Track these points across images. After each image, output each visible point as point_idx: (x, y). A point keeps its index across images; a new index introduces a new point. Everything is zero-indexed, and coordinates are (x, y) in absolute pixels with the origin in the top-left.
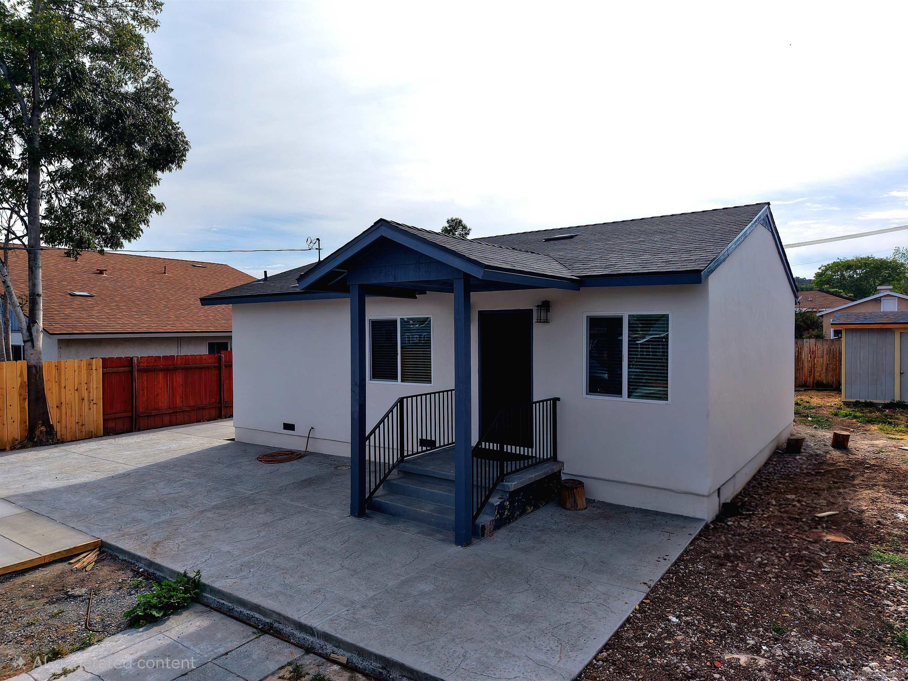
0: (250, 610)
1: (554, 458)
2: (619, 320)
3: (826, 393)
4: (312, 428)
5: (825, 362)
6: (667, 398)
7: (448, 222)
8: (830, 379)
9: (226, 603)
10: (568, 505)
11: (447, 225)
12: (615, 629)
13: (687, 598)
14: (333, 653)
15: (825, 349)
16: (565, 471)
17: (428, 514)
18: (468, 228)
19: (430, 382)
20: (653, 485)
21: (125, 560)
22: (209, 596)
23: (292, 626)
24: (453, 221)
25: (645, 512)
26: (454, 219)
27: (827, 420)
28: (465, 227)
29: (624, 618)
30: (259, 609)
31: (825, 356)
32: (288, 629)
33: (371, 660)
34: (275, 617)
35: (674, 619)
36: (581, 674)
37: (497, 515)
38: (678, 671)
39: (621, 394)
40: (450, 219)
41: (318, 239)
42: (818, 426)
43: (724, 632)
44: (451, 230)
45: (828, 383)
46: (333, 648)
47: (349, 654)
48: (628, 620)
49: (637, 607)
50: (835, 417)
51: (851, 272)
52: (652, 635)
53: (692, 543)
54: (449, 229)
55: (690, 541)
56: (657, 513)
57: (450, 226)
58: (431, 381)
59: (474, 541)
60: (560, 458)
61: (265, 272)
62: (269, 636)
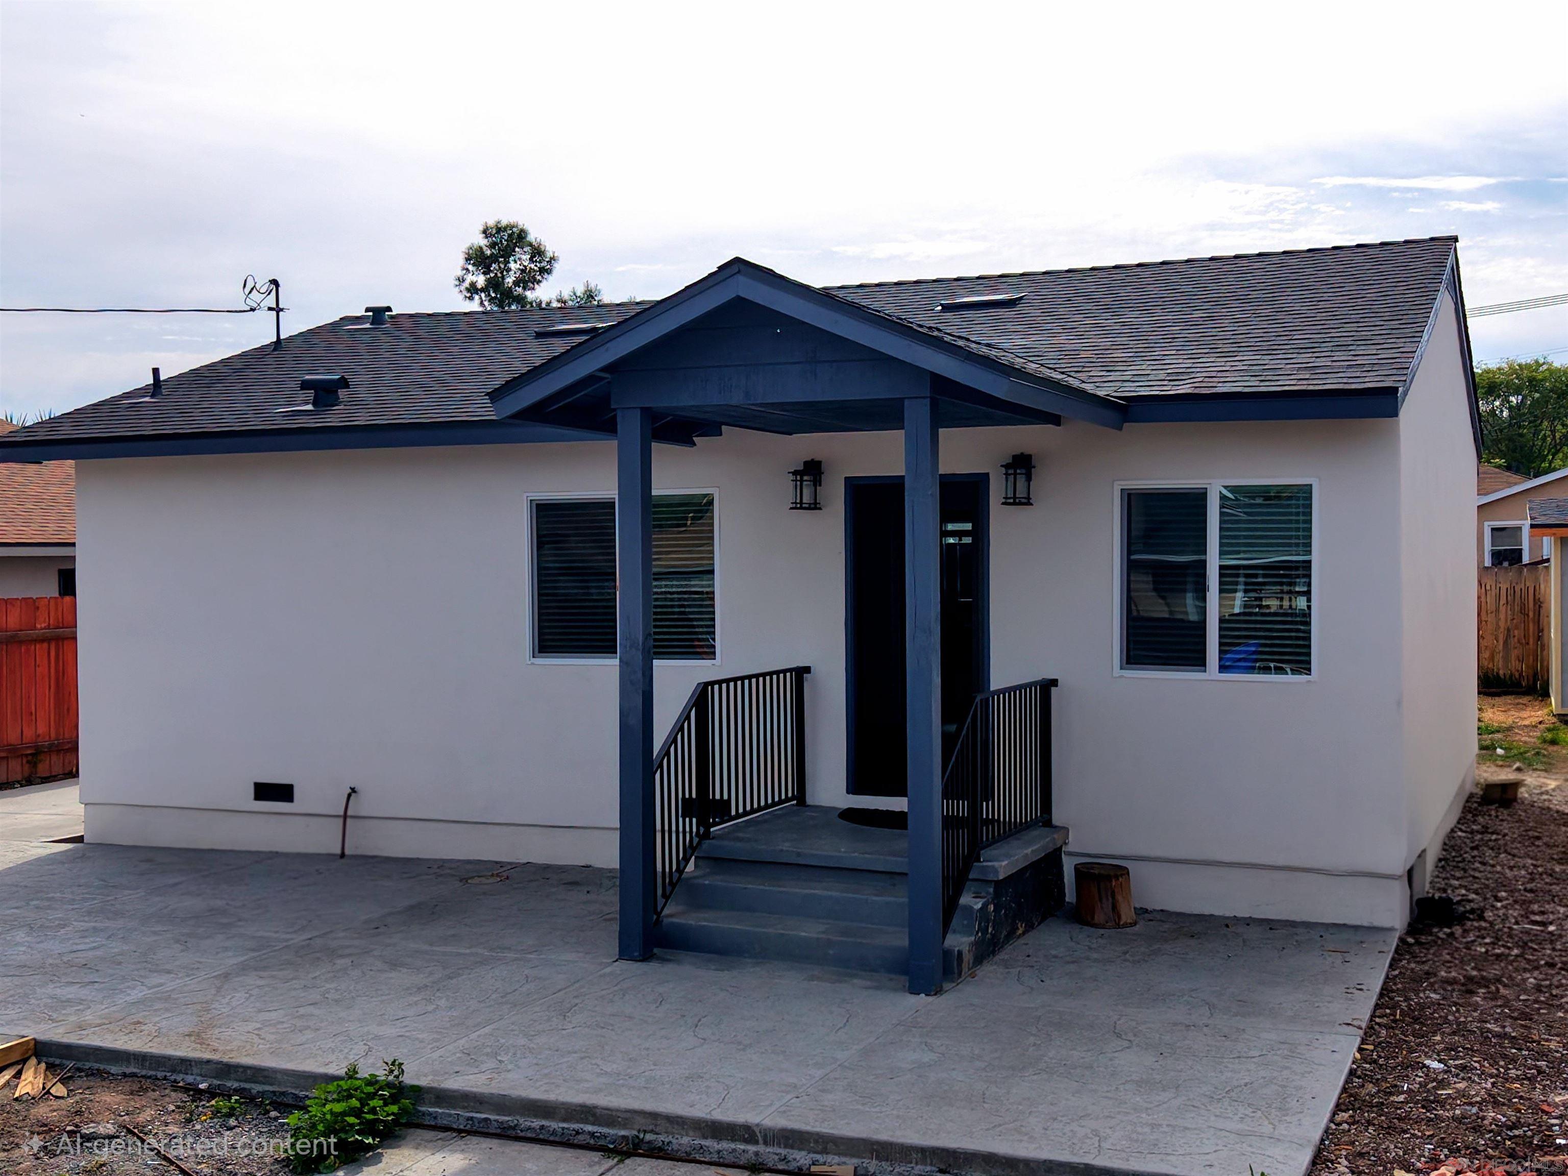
0: (564, 1120)
1: (1045, 818)
2: (1198, 499)
3: (1509, 699)
4: (353, 790)
5: (1502, 624)
6: (1309, 670)
7: (484, 232)
8: (1514, 665)
9: (492, 1117)
10: (1099, 917)
11: (482, 242)
12: (1341, 1083)
13: (1438, 1038)
14: (814, 1164)
15: (1503, 592)
16: (1070, 848)
17: (818, 939)
18: (549, 254)
19: (712, 655)
20: (1281, 862)
21: (133, 1075)
22: (440, 1111)
23: (691, 1133)
24: (499, 230)
25: (1270, 925)
26: (504, 223)
27: (1538, 754)
28: (537, 252)
29: (1346, 1071)
30: (594, 1115)
31: (1503, 609)
32: (684, 1141)
33: (911, 1163)
34: (640, 1121)
35: (1435, 1065)
36: (1322, 1141)
37: (977, 933)
38: (1486, 1122)
39: (1205, 665)
40: (491, 223)
41: (275, 282)
42: (1522, 766)
43: (1533, 1074)
44: (494, 258)
45: (1511, 675)
46: (812, 1155)
47: (856, 1161)
48: (1352, 1073)
49: (1358, 1056)
50: (1552, 748)
51: (1497, 403)
52: (1410, 1086)
53: (1391, 966)
54: (488, 252)
55: (1387, 965)
56: (1293, 924)
57: (492, 245)
58: (714, 653)
59: (947, 986)
60: (1058, 818)
61: (156, 371)
62: (639, 1160)
